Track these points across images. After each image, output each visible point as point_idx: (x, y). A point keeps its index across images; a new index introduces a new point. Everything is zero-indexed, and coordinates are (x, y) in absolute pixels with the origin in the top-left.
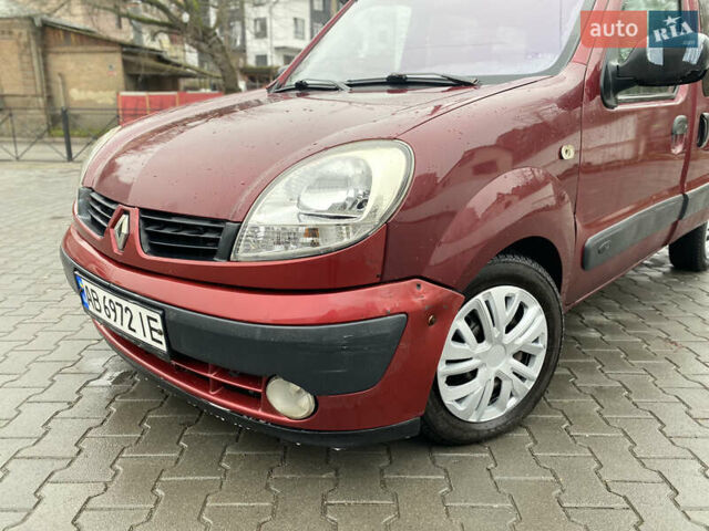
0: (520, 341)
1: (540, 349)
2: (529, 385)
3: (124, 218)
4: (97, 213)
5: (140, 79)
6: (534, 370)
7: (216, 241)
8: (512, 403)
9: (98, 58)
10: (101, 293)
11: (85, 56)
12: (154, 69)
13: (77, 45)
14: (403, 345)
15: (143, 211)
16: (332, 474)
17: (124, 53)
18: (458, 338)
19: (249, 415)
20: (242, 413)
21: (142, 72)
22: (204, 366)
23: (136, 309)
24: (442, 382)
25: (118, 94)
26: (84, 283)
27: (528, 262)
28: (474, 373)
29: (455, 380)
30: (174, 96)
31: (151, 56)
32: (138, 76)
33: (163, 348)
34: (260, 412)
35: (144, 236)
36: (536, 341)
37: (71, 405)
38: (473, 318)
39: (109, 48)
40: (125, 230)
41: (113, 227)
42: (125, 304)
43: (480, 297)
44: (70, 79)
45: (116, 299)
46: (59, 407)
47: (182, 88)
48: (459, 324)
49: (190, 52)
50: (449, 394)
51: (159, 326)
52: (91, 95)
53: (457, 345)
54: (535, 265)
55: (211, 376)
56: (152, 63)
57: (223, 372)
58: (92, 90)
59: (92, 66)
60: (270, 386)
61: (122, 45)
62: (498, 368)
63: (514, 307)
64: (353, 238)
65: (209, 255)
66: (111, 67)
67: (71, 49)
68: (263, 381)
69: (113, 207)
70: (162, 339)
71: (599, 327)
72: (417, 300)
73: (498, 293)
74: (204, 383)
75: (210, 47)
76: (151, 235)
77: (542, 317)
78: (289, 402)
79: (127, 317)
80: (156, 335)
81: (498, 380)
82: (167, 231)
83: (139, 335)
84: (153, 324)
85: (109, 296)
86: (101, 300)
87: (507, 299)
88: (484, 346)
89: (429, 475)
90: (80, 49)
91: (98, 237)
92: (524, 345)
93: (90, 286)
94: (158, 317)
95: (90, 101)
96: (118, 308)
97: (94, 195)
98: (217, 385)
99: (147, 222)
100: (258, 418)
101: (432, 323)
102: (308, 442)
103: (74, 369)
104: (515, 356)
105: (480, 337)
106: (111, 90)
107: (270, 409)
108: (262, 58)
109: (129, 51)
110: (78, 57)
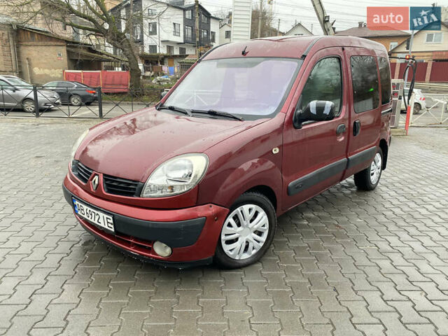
0: (255, 227)
1: (265, 230)
2: (261, 245)
3: (96, 177)
4: (81, 172)
5: (78, 63)
6: (263, 238)
7: (135, 189)
8: (254, 252)
9: (52, 49)
10: (85, 207)
11: (44, 48)
12: (86, 56)
13: (39, 41)
14: (205, 228)
15: (104, 175)
16: (179, 280)
17: (67, 46)
18: (230, 225)
19: (146, 256)
20: (143, 255)
21: (80, 58)
22: (129, 237)
23: (101, 214)
24: (223, 243)
25: (64, 71)
26: (77, 203)
27: (259, 195)
28: (237, 239)
29: (229, 242)
30: (99, 73)
31: (84, 48)
32: (77, 60)
33: (113, 230)
34: (151, 255)
35: (105, 185)
36: (264, 226)
37: (68, 255)
38: (236, 218)
39: (58, 43)
40: (97, 182)
41: (91, 180)
42: (96, 212)
43: (239, 209)
44: (34, 62)
45: (92, 210)
46: (63, 255)
47: (104, 68)
48: (230, 220)
49: (109, 47)
50: (226, 248)
51: (111, 221)
52: (47, 71)
53: (230, 228)
54: (262, 196)
55: (132, 241)
56: (85, 52)
57: (136, 239)
58: (48, 69)
59: (48, 54)
60: (155, 245)
61: (67, 42)
62: (247, 237)
63: (253, 213)
64: (186, 189)
65: (132, 195)
66: (60, 55)
67: (35, 43)
68: (152, 243)
69: (91, 171)
70: (112, 226)
71: (309, 219)
72: (210, 212)
73: (246, 207)
74: (129, 244)
75: (122, 44)
76: (108, 185)
77: (266, 217)
78: (162, 251)
79: (97, 217)
80: (110, 225)
81: (247, 242)
82: (114, 184)
83: (102, 225)
84: (109, 221)
85: (89, 209)
86: (85, 210)
87: (250, 210)
88: (240, 229)
89: (217, 280)
90: (40, 43)
91: (84, 184)
92: (258, 228)
93: (80, 204)
94: (111, 218)
95: (46, 75)
96: (93, 214)
97: (80, 164)
98: (134, 245)
99: (105, 180)
100: (150, 257)
101: (216, 220)
102: (169, 266)
103: (66, 239)
104: (254, 232)
105: (239, 225)
106: (60, 69)
107: (155, 253)
108: (153, 48)
109: (71, 45)
110: (39, 48)
